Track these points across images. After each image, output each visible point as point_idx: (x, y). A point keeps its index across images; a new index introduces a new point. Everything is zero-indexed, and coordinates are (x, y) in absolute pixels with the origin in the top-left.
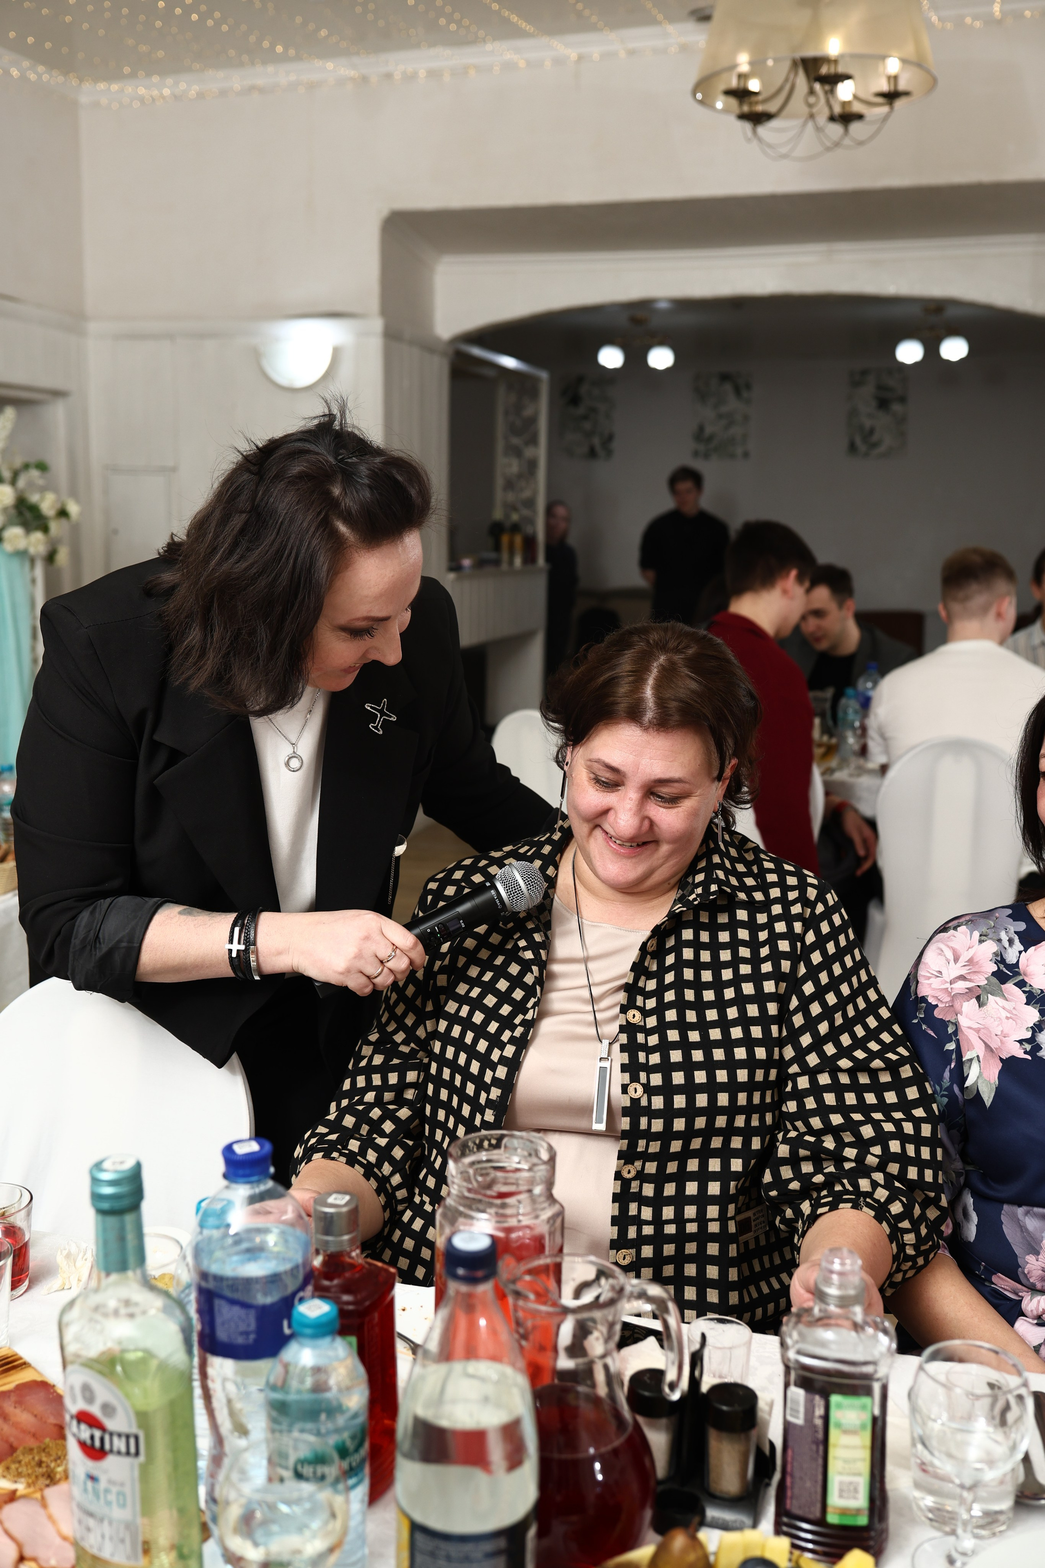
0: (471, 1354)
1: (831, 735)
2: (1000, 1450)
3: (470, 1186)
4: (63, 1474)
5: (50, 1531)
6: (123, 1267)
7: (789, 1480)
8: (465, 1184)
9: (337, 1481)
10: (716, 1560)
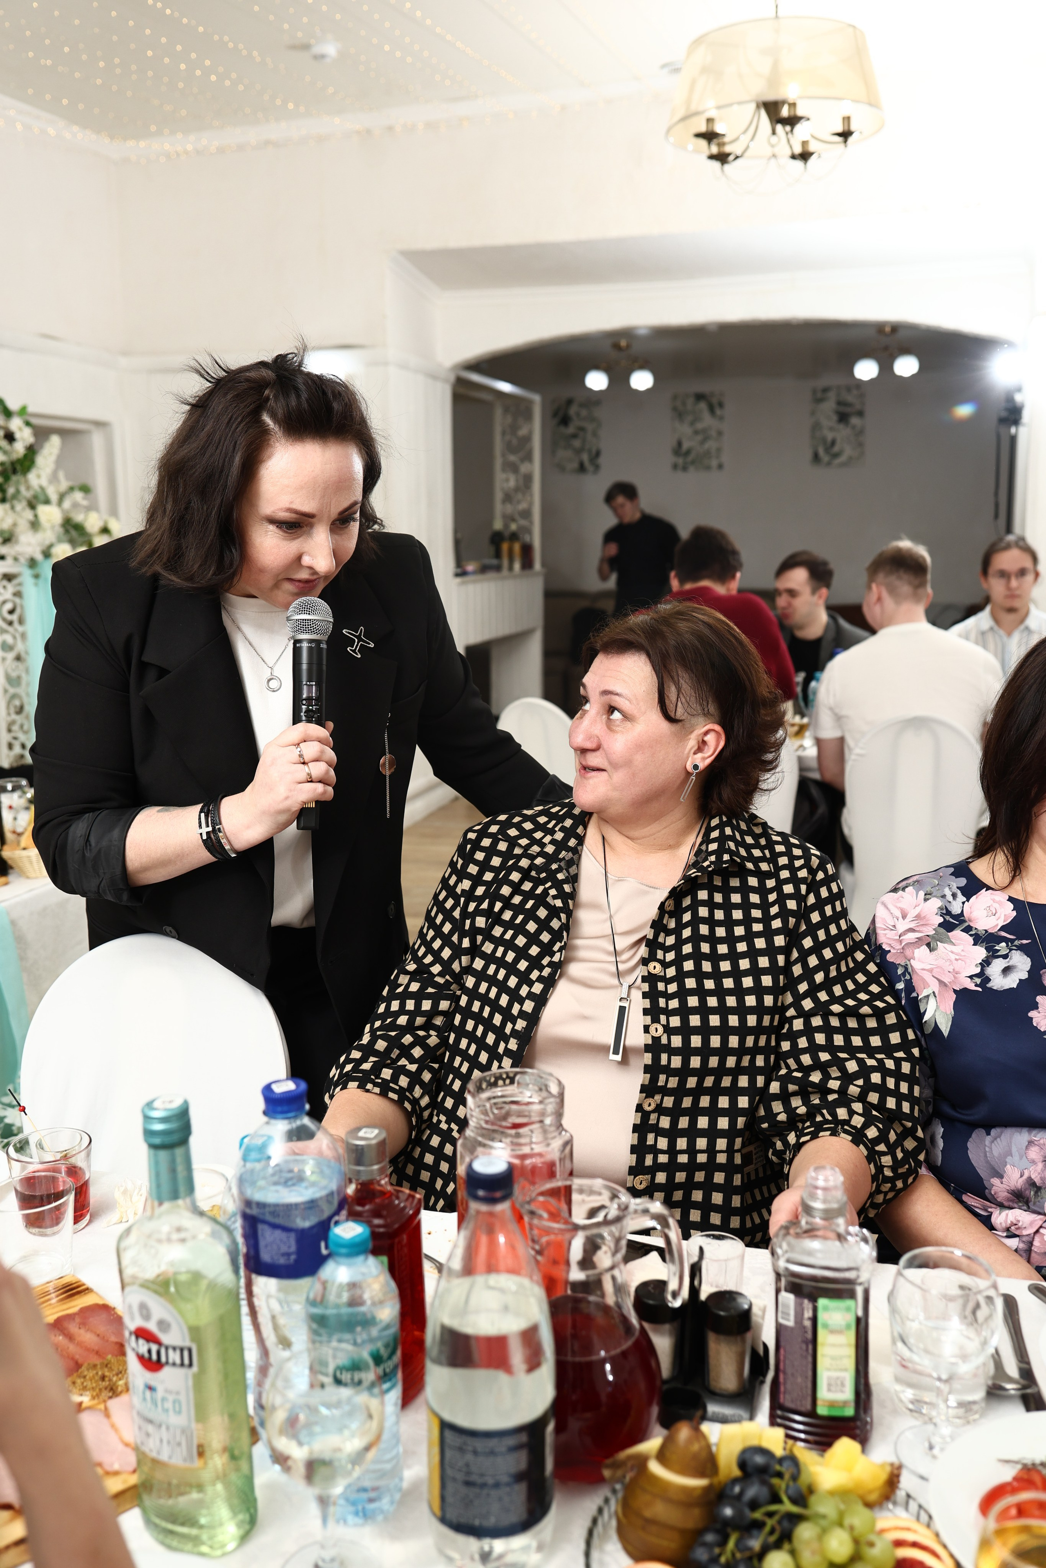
0: (491, 1268)
1: (803, 715)
2: (972, 1346)
3: (487, 1118)
4: (124, 1388)
5: (112, 1439)
6: (175, 1196)
7: (781, 1377)
8: (483, 1117)
9: (372, 1385)
10: (718, 1450)
